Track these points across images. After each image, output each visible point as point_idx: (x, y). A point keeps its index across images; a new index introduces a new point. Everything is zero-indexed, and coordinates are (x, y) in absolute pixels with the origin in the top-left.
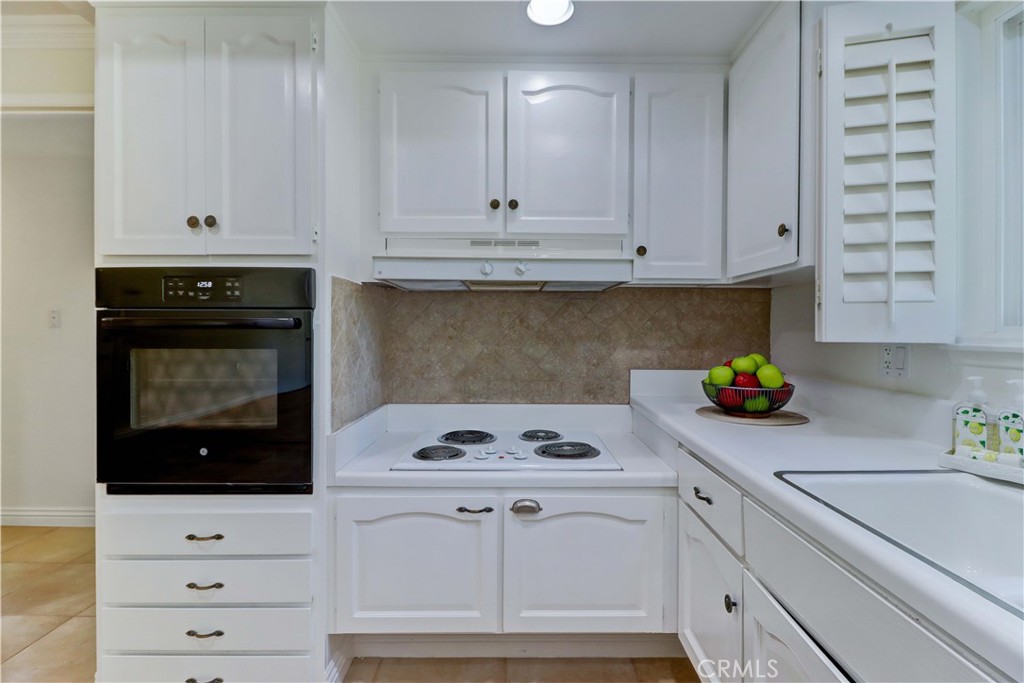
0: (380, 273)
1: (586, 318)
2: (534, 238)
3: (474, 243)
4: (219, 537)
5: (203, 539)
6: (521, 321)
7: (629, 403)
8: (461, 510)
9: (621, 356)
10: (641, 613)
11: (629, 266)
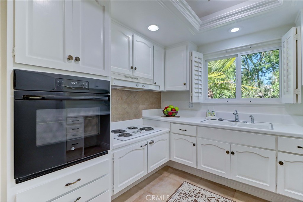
0: (115, 83)
1: (134, 97)
2: (137, 77)
3: (126, 77)
4: (79, 180)
5: (73, 183)
6: (121, 98)
7: (142, 118)
8: (141, 146)
9: (141, 107)
10: (166, 158)
11: (159, 87)
